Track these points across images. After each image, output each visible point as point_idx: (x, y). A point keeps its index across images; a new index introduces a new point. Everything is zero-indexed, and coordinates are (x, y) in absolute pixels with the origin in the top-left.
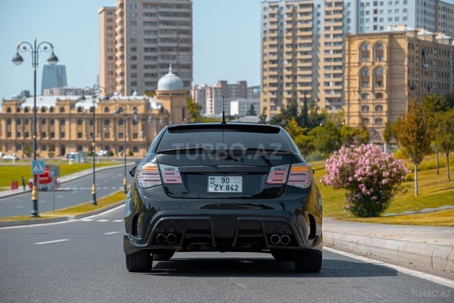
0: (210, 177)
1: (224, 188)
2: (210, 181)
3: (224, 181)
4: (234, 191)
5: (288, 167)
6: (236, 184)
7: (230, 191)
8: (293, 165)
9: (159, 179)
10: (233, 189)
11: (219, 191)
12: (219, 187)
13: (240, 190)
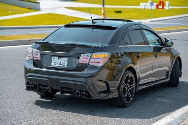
0: (53, 57)
1: (59, 64)
2: (53, 59)
3: (59, 60)
4: (63, 66)
5: (91, 55)
6: (64, 62)
7: (61, 66)
8: (94, 54)
9: (32, 56)
10: (62, 65)
11: (56, 65)
12: (56, 63)
13: (66, 66)
